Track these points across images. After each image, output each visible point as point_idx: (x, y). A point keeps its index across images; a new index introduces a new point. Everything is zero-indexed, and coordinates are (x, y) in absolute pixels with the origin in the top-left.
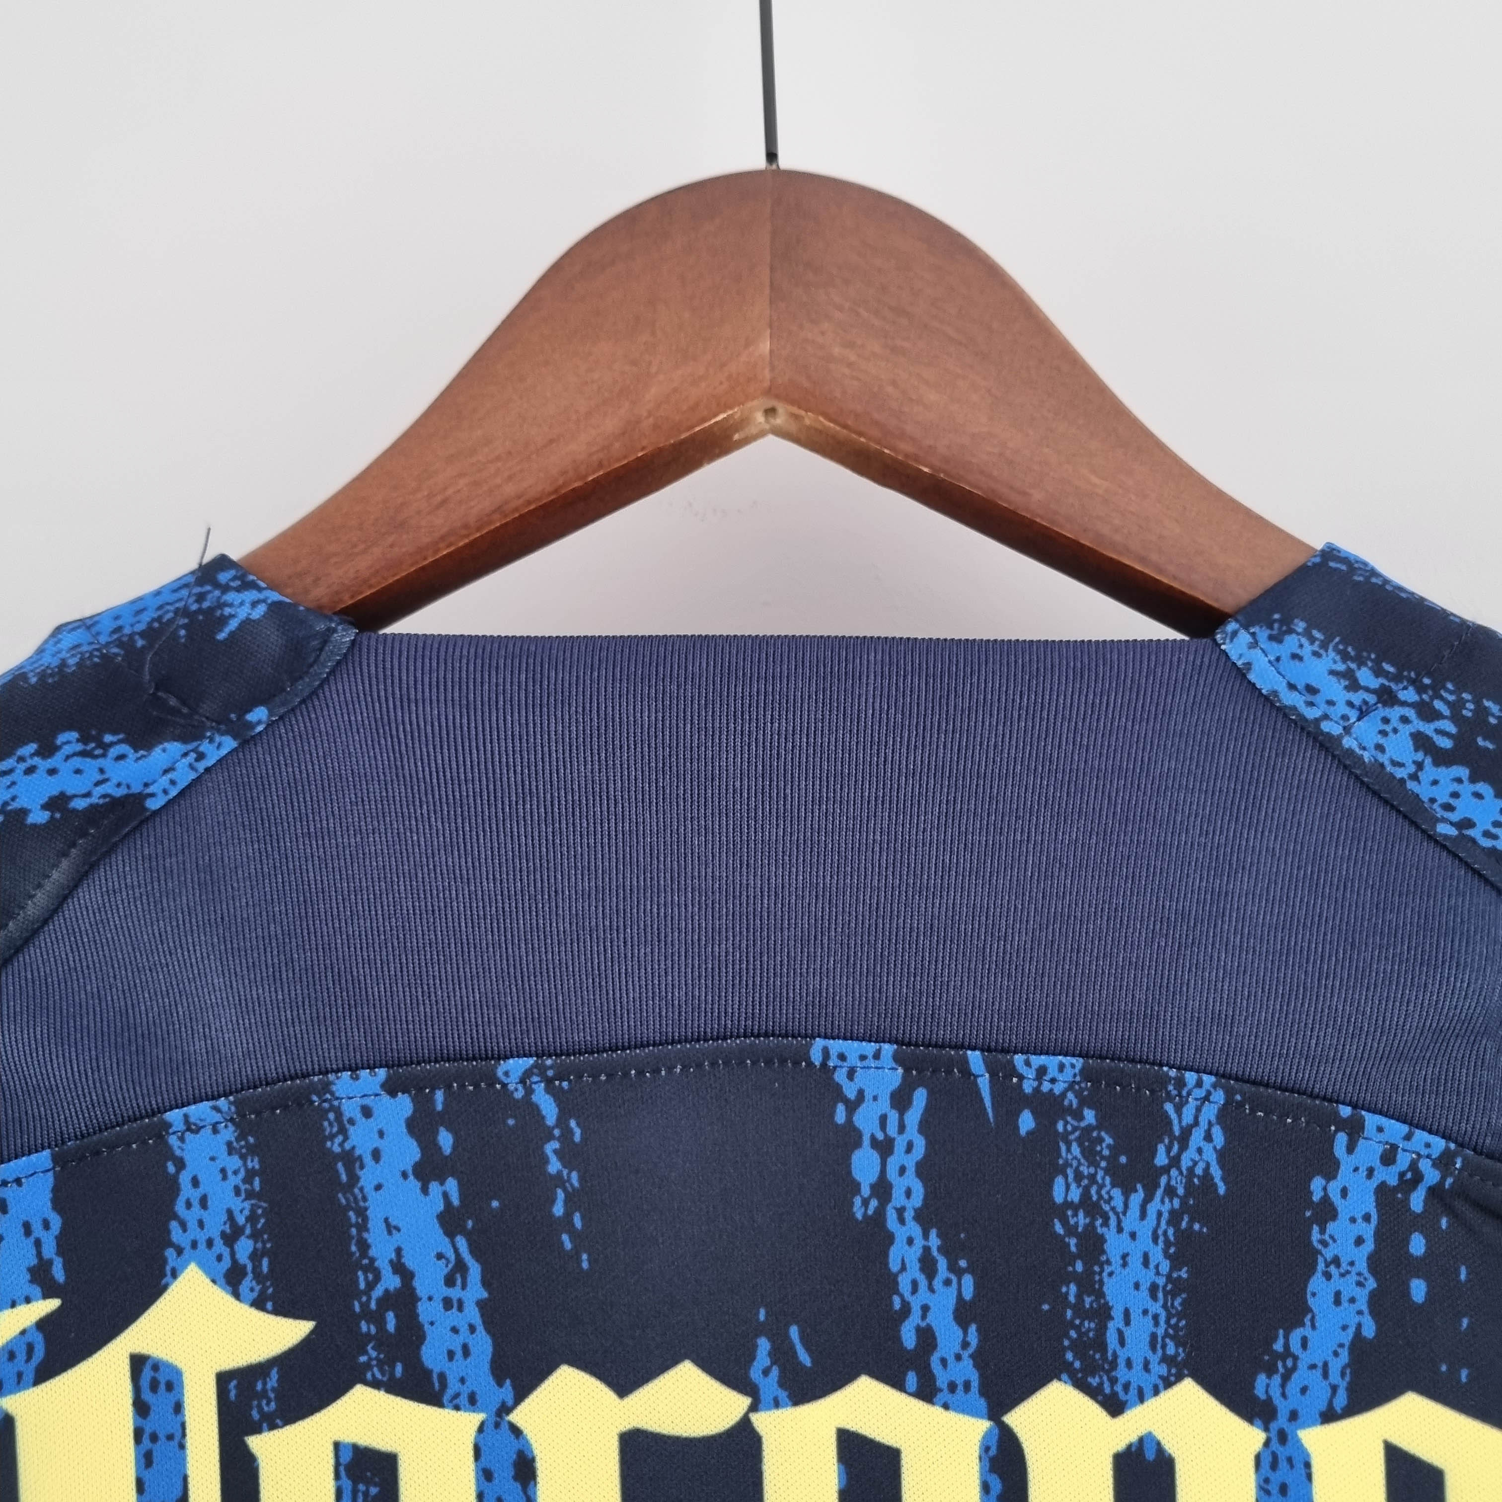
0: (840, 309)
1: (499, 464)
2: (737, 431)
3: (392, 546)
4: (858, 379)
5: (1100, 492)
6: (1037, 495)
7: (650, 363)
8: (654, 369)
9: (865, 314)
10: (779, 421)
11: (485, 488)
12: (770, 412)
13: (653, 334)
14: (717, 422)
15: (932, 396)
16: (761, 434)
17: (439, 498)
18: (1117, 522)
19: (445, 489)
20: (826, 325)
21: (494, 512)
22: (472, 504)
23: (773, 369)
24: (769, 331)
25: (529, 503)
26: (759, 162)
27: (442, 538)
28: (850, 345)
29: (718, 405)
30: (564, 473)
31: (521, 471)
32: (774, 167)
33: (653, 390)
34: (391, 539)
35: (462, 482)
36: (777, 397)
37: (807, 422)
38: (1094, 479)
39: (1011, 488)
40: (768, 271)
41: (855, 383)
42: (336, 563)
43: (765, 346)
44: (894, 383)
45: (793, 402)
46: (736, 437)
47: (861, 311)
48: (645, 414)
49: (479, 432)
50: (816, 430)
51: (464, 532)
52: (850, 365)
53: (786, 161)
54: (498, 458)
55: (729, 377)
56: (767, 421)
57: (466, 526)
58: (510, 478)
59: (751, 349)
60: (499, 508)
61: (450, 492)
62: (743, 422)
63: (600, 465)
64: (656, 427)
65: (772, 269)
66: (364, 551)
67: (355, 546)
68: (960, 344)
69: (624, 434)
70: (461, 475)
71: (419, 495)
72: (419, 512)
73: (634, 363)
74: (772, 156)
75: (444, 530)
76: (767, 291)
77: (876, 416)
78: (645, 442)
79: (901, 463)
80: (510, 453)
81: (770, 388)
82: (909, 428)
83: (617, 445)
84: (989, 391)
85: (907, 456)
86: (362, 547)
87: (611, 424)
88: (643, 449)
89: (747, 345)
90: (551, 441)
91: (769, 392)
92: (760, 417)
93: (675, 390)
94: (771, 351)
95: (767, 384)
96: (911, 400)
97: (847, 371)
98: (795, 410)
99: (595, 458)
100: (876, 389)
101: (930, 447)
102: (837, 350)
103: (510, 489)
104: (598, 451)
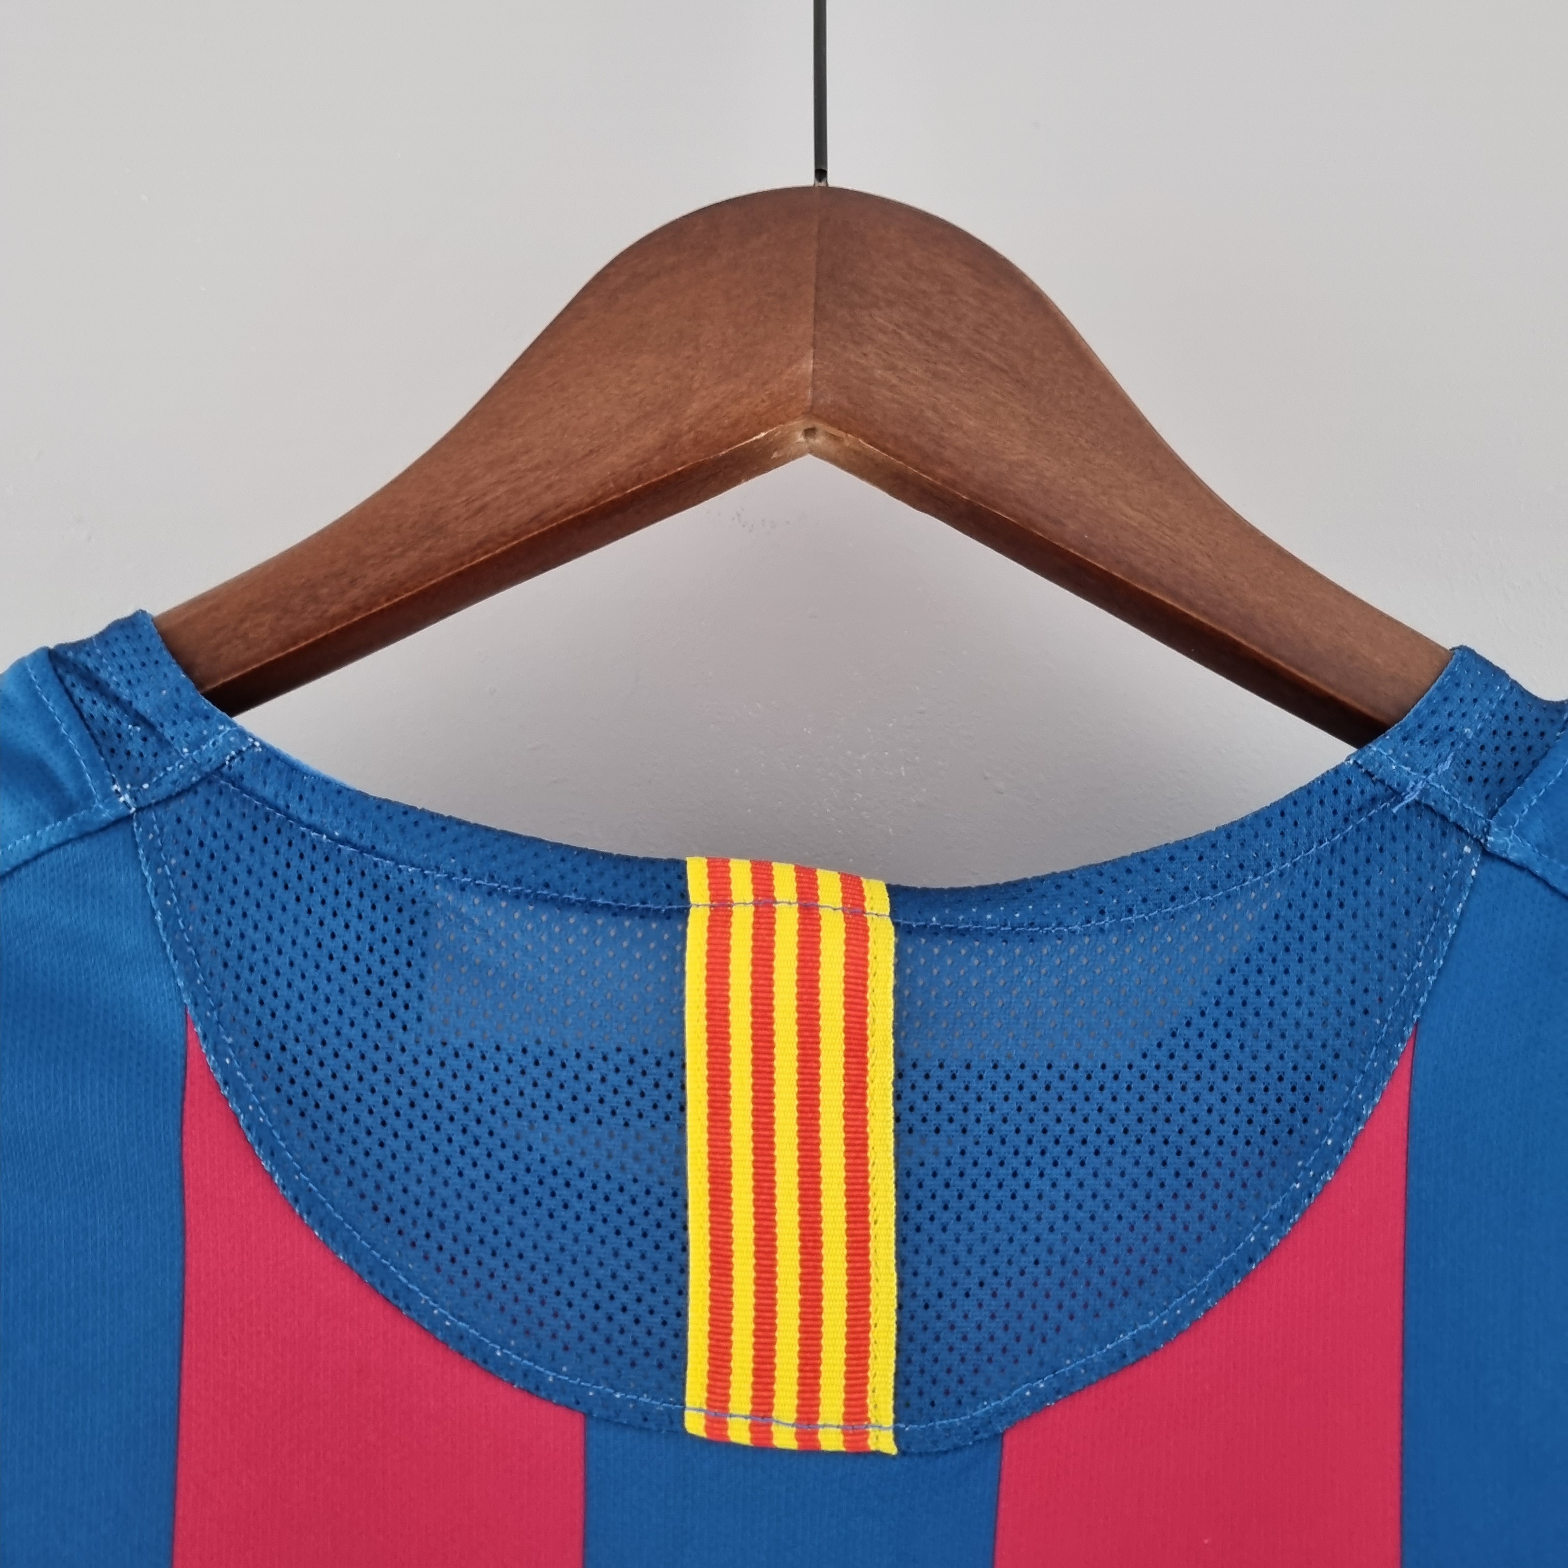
0: (883, 330)
1: (539, 473)
2: (776, 450)
3: (429, 550)
4: (901, 404)
5: (1136, 524)
6: (1072, 526)
7: (693, 377)
8: (696, 385)
9: (908, 338)
10: (819, 441)
11: (523, 496)
12: (810, 432)
13: (697, 349)
14: (757, 440)
15: (971, 423)
16: (800, 454)
17: (477, 504)
18: (1149, 554)
19: (484, 495)
20: (869, 348)
21: (532, 520)
22: (511, 511)
23: (815, 388)
24: (812, 351)
25: (568, 512)
26: (807, 178)
27: (480, 544)
28: (893, 368)
29: (760, 424)
30: (604, 484)
31: (561, 480)
32: (823, 184)
33: (695, 405)
34: (427, 544)
35: (501, 489)
36: (818, 417)
37: (847, 443)
38: (1130, 512)
39: (1047, 517)
40: (812, 291)
41: (896, 406)
42: (373, 565)
43: (808, 366)
44: (934, 409)
45: (833, 423)
46: (775, 455)
47: (904, 333)
48: (686, 428)
49: (520, 440)
50: (856, 452)
51: (503, 539)
52: (892, 388)
53: (834, 179)
54: (537, 467)
55: (771, 396)
56: (807, 442)
57: (503, 534)
58: (549, 487)
59: (794, 367)
60: (537, 516)
61: (487, 499)
62: (785, 439)
63: (640, 479)
64: (696, 442)
65: (817, 288)
66: (402, 555)
67: (391, 549)
68: (1002, 370)
69: (664, 447)
70: (500, 482)
71: (459, 501)
72: (457, 518)
73: (677, 377)
74: (821, 173)
75: (481, 537)
76: (812, 310)
77: (915, 439)
78: (684, 457)
79: (937, 487)
80: (549, 462)
81: (812, 407)
82: (949, 454)
83: (657, 459)
84: (1028, 419)
85: (944, 481)
86: (399, 550)
87: (651, 438)
88: (683, 463)
89: (789, 365)
90: (591, 452)
91: (811, 413)
92: (801, 439)
93: (716, 407)
94: (814, 370)
95: (808, 404)
96: (950, 424)
97: (889, 394)
98: (834, 431)
99: (634, 470)
100: (916, 413)
101: (968, 473)
102: (879, 373)
103: (549, 498)
104: (637, 464)
